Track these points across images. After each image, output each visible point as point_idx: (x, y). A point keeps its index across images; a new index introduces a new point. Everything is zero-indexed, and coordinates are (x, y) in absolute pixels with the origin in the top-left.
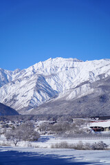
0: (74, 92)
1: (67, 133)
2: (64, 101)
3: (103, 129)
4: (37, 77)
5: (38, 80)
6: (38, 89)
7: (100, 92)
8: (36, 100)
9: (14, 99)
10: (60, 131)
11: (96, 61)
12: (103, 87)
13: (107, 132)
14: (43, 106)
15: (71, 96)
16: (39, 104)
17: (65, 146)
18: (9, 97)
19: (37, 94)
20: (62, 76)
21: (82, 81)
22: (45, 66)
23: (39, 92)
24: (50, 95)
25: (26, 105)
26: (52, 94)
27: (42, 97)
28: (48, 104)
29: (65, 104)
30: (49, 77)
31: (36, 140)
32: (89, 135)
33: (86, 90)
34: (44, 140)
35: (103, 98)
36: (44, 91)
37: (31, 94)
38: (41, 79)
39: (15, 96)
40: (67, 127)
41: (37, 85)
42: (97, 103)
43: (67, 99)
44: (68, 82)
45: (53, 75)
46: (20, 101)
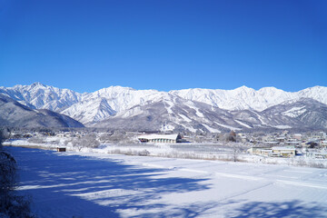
0: (128, 112)
1: (121, 142)
2: (121, 119)
3: (148, 141)
4: (101, 99)
5: (102, 101)
6: (101, 109)
7: (148, 113)
8: (99, 116)
9: (82, 115)
10: (116, 141)
11: (146, 91)
12: (150, 110)
13: (150, 143)
14: (104, 121)
15: (126, 115)
16: (101, 120)
17: (119, 152)
18: (78, 113)
19: (100, 112)
20: (120, 100)
22: (107, 92)
23: (102, 111)
24: (110, 114)
25: (91, 120)
26: (112, 113)
27: (103, 115)
28: (108, 120)
29: (121, 121)
30: (110, 100)
31: (96, 147)
32: (138, 145)
33: (137, 112)
34: (103, 147)
35: (149, 118)
36: (105, 111)
37: (95, 112)
38: (104, 101)
39: (82, 113)
40: (121, 138)
41: (101, 106)
42: (145, 121)
43: (123, 117)
44: (124, 105)
45: (113, 98)
46: (86, 117)
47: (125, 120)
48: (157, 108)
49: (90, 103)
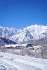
0: (39, 37)
2: (35, 40)
4: (26, 31)
5: (27, 32)
6: (26, 36)
8: (25, 40)
16: (27, 41)
19: (26, 37)
21: (43, 33)
23: (27, 37)
25: (22, 42)
29: (35, 41)
30: (31, 31)
36: (28, 37)
44: (38, 33)
45: (32, 31)
46: (20, 40)
49: (22, 33)
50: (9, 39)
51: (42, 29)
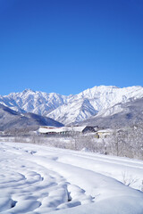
0: (109, 111)
2: (101, 118)
4: (83, 100)
5: (84, 102)
6: (83, 109)
7: (128, 111)
8: (81, 117)
9: (65, 117)
11: (129, 88)
12: (131, 107)
14: (85, 122)
15: (105, 115)
18: (61, 115)
19: (82, 113)
20: (102, 99)
21: (116, 103)
22: (89, 93)
23: (84, 111)
24: (92, 114)
25: (74, 121)
26: (93, 112)
27: (85, 115)
28: (88, 120)
29: (101, 120)
30: (93, 100)
33: (118, 110)
35: (129, 116)
36: (87, 111)
37: (78, 112)
38: (87, 101)
39: (66, 114)
41: (83, 106)
42: (124, 119)
44: (107, 104)
45: (95, 98)
46: (69, 118)
47: (105, 119)
48: (137, 105)
49: (73, 104)
50: (48, 116)
51: (115, 96)
